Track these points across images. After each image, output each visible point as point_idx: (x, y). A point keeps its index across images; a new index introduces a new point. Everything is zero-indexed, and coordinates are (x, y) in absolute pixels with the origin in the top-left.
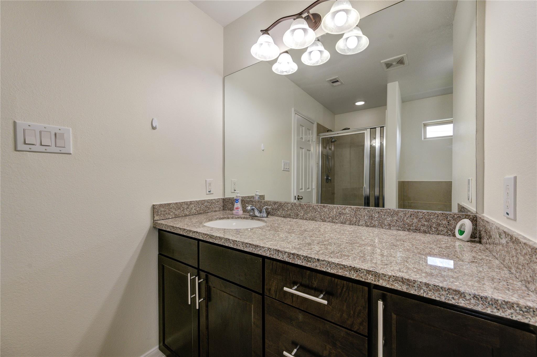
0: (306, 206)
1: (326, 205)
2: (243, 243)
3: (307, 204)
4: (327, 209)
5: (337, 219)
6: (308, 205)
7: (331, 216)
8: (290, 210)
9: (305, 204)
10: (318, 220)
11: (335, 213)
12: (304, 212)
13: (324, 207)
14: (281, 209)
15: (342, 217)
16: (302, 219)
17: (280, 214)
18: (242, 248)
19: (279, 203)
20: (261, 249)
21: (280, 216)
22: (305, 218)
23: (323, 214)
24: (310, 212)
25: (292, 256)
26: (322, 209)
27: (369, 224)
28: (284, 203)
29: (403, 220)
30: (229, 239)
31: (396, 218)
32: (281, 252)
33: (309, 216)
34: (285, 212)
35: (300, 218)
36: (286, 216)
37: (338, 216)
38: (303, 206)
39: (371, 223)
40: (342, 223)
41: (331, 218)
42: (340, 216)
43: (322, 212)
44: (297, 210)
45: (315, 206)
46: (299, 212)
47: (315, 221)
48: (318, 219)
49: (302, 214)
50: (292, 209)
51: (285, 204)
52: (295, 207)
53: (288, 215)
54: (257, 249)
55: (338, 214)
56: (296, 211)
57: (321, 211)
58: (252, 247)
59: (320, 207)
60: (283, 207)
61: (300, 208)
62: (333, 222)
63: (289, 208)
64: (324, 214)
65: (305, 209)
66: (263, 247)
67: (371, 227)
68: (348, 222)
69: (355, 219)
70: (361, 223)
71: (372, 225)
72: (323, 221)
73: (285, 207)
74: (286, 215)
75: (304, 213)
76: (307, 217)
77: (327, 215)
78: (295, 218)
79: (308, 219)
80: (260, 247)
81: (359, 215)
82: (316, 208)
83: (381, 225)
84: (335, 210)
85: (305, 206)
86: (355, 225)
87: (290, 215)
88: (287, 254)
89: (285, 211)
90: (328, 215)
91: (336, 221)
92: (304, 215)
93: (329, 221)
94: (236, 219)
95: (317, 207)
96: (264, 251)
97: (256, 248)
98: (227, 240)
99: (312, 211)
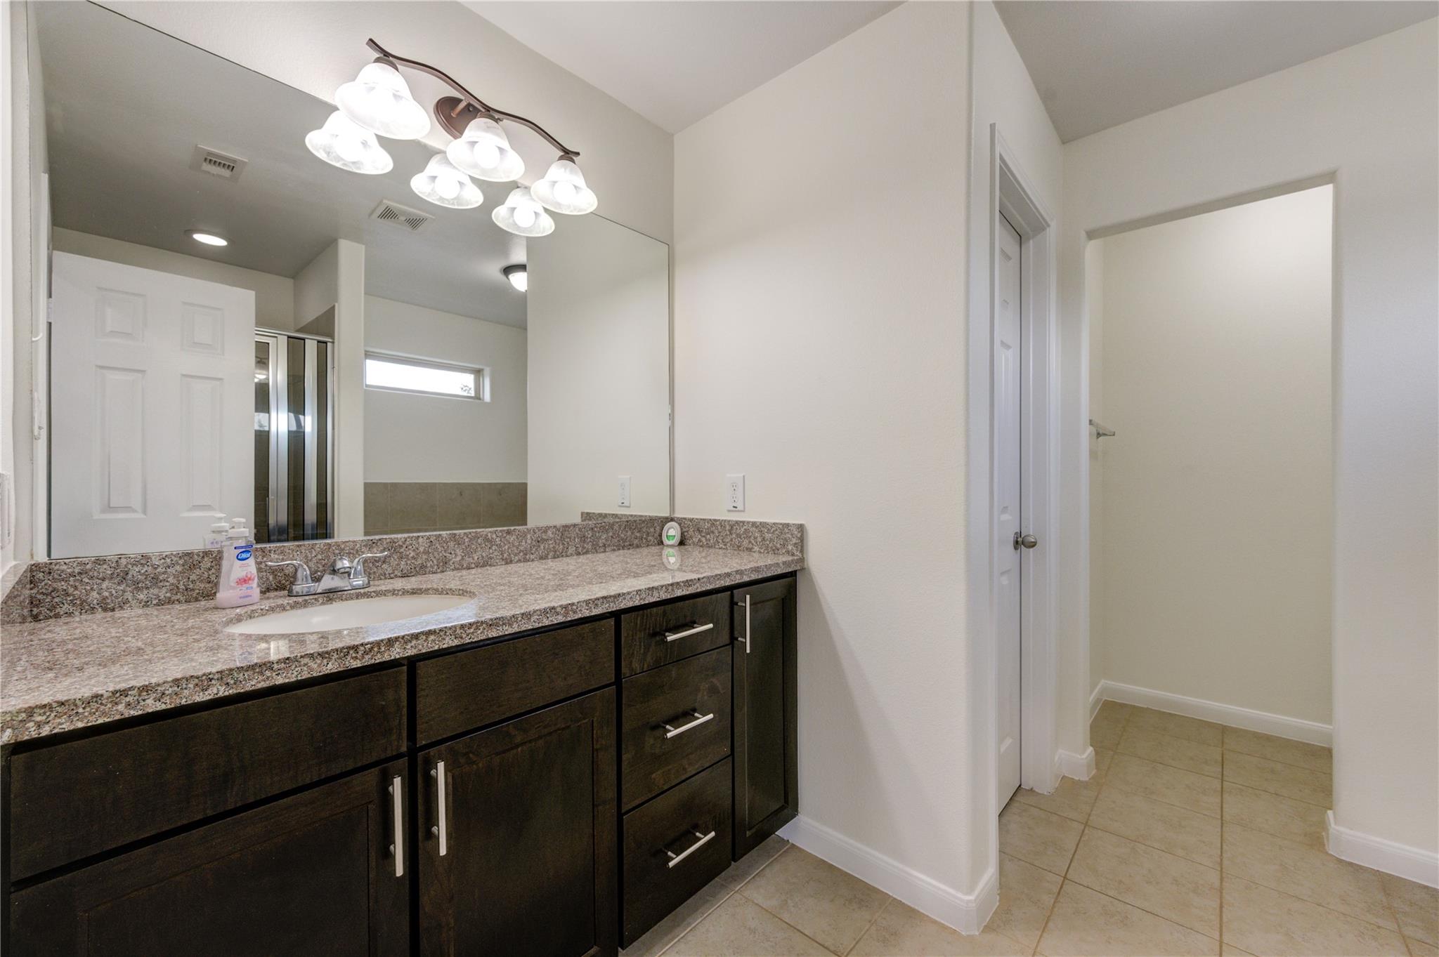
0: (469, 536)
1: (512, 528)
2: (587, 602)
3: (470, 533)
4: (514, 537)
5: (533, 552)
6: (473, 534)
7: (522, 548)
8: (423, 553)
9: (465, 533)
10: (495, 564)
11: (529, 542)
12: (463, 552)
13: (509, 532)
14: (396, 557)
15: (542, 547)
16: (458, 569)
17: (390, 570)
18: (587, 614)
19: (388, 540)
20: (625, 599)
21: (392, 575)
22: (465, 566)
23: (506, 547)
24: (479, 549)
25: (670, 588)
26: (504, 537)
27: (580, 550)
28: (403, 540)
29: (618, 534)
30: (553, 608)
31: (611, 534)
32: (656, 588)
33: (476, 558)
34: (409, 562)
35: (452, 567)
36: (411, 572)
37: (534, 546)
38: (462, 538)
39: (584, 548)
40: (541, 558)
41: (522, 554)
42: (539, 546)
43: (505, 545)
44: (445, 551)
45: (489, 535)
46: (451, 553)
47: (490, 565)
48: (497, 561)
49: (459, 558)
50: (430, 551)
51: (408, 540)
52: (439, 544)
53: (418, 569)
54: (618, 600)
55: (534, 543)
56: (441, 555)
57: (502, 544)
58: (608, 602)
59: (500, 534)
60: (402, 550)
61: (452, 544)
62: (526, 560)
63: (421, 549)
64: (509, 548)
65: (466, 544)
66: (629, 593)
67: (583, 554)
68: (551, 554)
69: (561, 547)
70: (570, 552)
71: (585, 551)
72: (507, 563)
73: (409, 549)
74: (413, 570)
75: (463, 555)
76: (472, 561)
77: (515, 548)
78: (439, 571)
79: (473, 566)
80: (624, 594)
81: (568, 538)
82: (492, 538)
83: (595, 549)
84: (529, 536)
85: (465, 537)
86: (562, 556)
87: (423, 567)
88: (664, 588)
89: (409, 559)
90: (517, 548)
91: (532, 556)
92: (463, 559)
93: (519, 561)
94: (263, 615)
95: (494, 536)
96: (631, 598)
97: (616, 600)
98: (547, 613)
99: (484, 545)
